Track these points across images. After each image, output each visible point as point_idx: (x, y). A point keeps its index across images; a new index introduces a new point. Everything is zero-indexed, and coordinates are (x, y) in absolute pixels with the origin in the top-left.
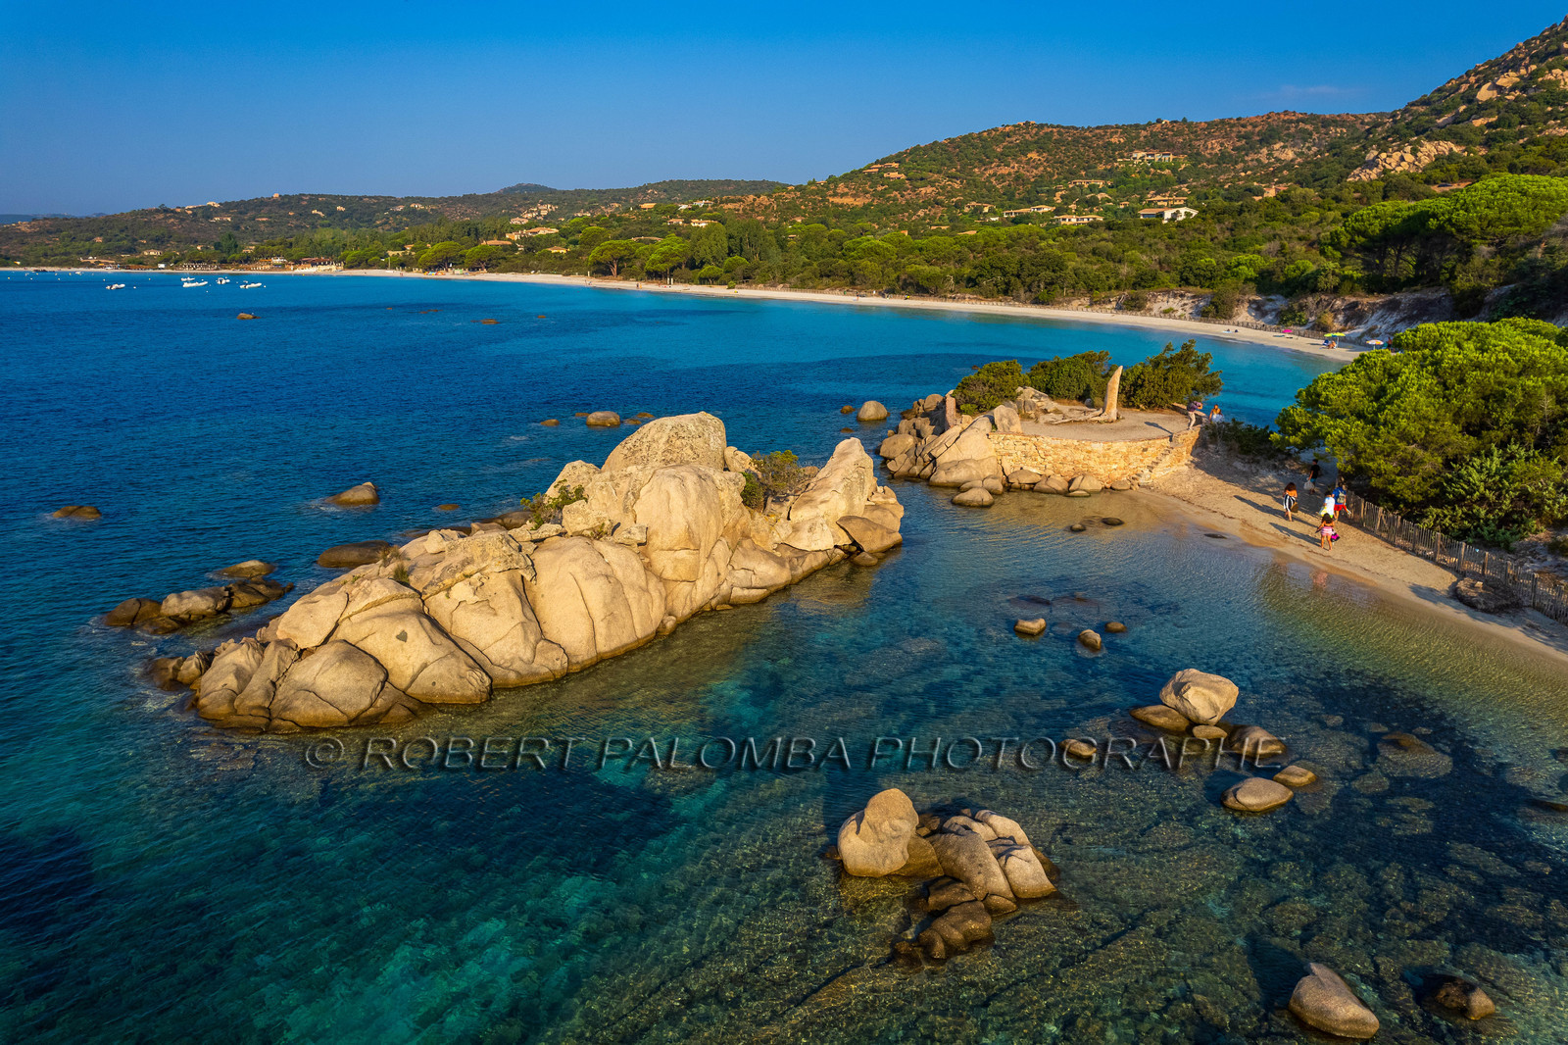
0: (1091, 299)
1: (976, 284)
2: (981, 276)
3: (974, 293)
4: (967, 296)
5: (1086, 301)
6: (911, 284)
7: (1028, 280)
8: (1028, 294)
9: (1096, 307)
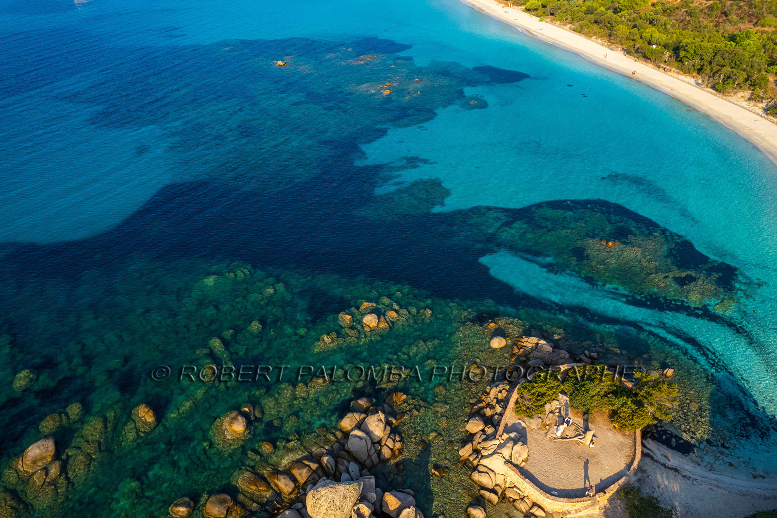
0: (752, 95)
1: (681, 61)
2: (686, 57)
3: (678, 68)
4: (673, 69)
5: (747, 94)
6: (641, 52)
7: (715, 69)
8: (711, 79)
9: (752, 103)
